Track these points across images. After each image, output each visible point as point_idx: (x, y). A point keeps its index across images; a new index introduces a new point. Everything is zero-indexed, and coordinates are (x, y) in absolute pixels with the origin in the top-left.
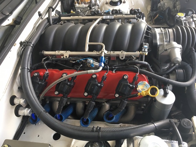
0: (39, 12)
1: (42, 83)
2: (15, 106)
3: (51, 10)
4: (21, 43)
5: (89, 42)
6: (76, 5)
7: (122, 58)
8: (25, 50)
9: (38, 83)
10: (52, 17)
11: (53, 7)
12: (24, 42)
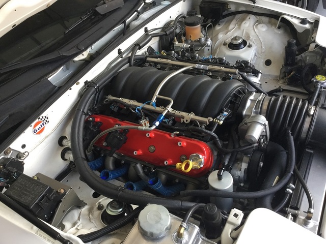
0: (119, 50)
1: (94, 130)
2: (63, 148)
3: (138, 47)
4: (86, 83)
5: (158, 95)
6: (175, 44)
7: (187, 121)
8: (87, 91)
9: (90, 129)
10: (135, 56)
11: (141, 45)
12: (89, 82)
